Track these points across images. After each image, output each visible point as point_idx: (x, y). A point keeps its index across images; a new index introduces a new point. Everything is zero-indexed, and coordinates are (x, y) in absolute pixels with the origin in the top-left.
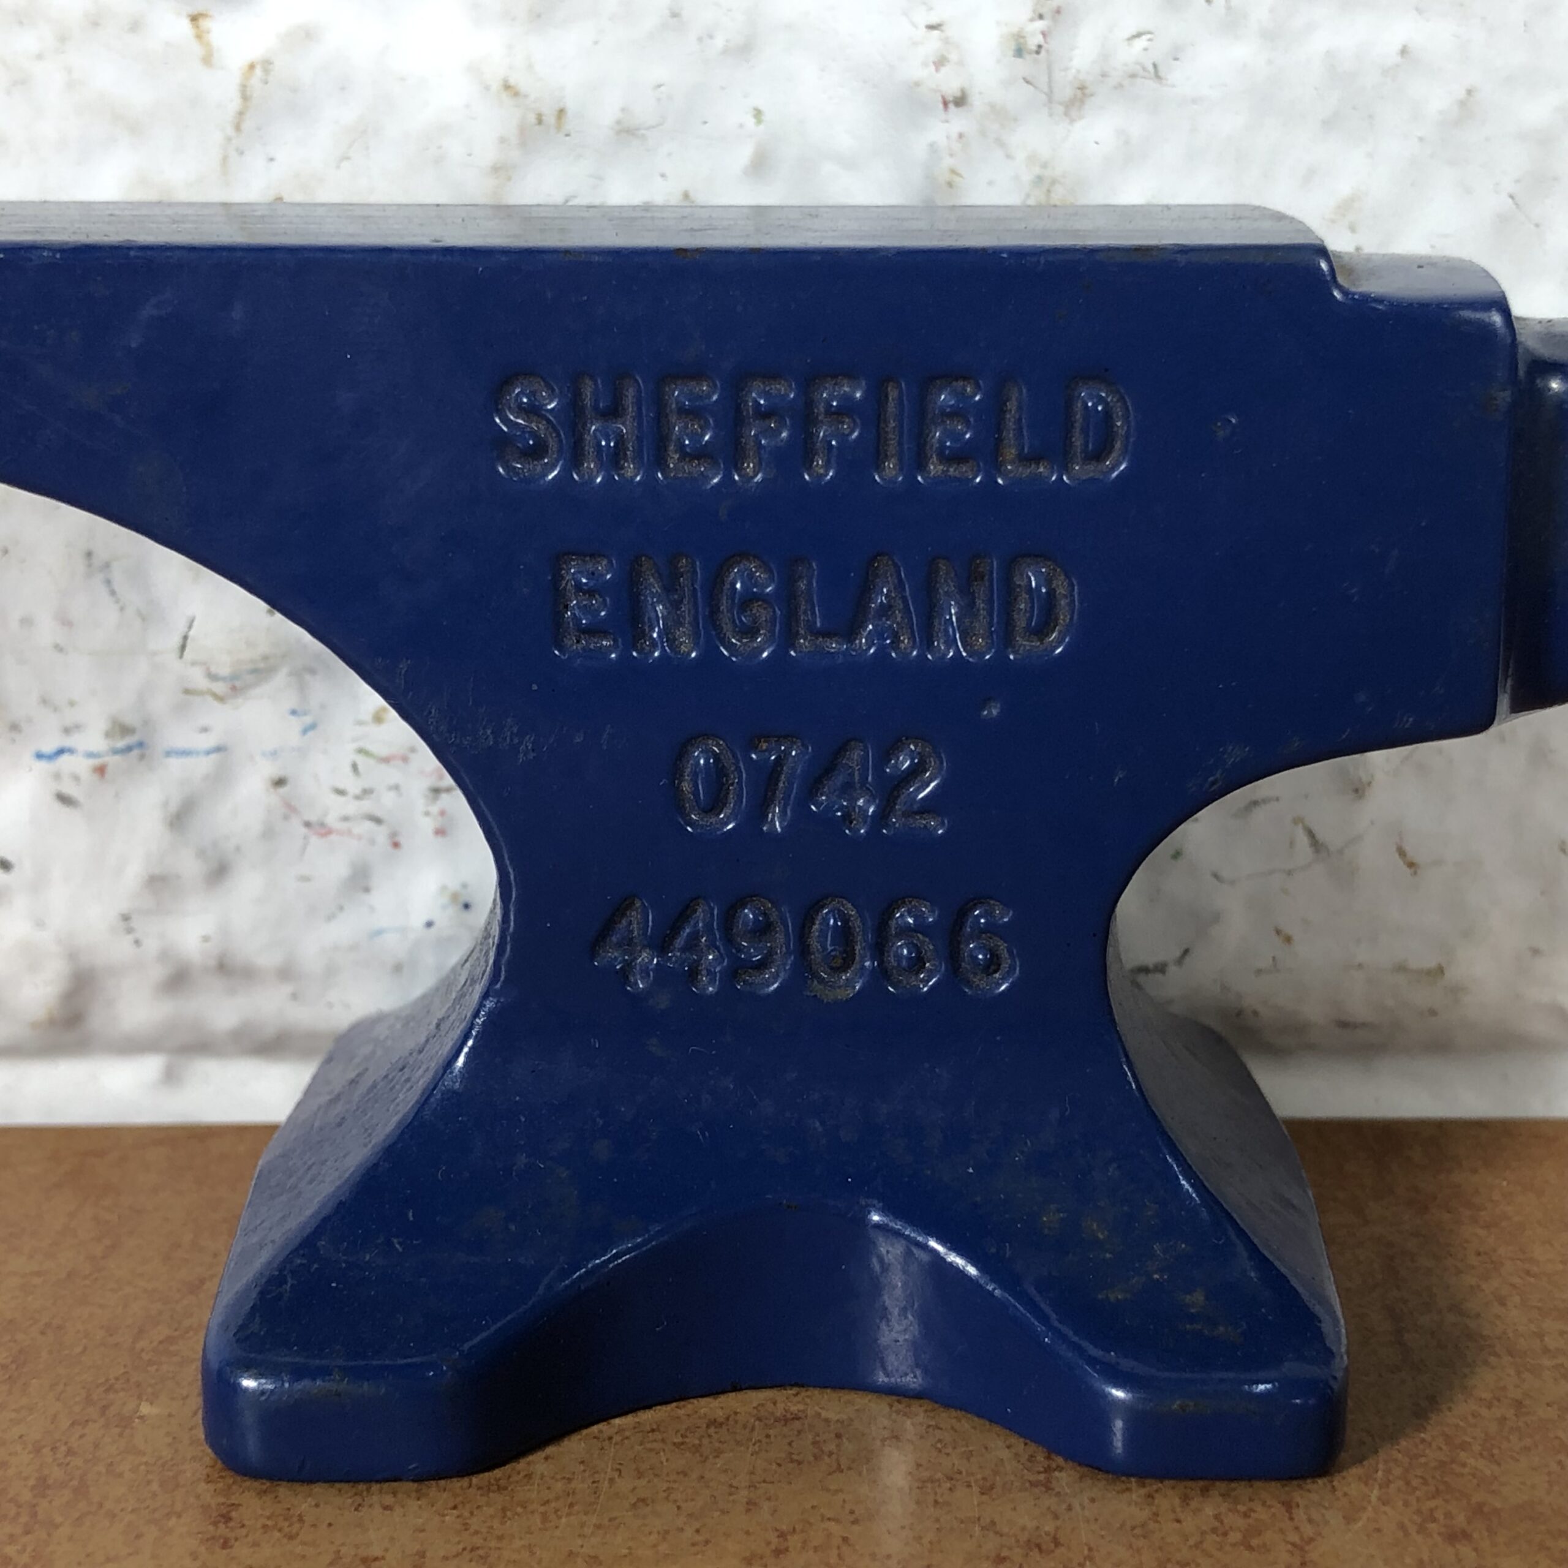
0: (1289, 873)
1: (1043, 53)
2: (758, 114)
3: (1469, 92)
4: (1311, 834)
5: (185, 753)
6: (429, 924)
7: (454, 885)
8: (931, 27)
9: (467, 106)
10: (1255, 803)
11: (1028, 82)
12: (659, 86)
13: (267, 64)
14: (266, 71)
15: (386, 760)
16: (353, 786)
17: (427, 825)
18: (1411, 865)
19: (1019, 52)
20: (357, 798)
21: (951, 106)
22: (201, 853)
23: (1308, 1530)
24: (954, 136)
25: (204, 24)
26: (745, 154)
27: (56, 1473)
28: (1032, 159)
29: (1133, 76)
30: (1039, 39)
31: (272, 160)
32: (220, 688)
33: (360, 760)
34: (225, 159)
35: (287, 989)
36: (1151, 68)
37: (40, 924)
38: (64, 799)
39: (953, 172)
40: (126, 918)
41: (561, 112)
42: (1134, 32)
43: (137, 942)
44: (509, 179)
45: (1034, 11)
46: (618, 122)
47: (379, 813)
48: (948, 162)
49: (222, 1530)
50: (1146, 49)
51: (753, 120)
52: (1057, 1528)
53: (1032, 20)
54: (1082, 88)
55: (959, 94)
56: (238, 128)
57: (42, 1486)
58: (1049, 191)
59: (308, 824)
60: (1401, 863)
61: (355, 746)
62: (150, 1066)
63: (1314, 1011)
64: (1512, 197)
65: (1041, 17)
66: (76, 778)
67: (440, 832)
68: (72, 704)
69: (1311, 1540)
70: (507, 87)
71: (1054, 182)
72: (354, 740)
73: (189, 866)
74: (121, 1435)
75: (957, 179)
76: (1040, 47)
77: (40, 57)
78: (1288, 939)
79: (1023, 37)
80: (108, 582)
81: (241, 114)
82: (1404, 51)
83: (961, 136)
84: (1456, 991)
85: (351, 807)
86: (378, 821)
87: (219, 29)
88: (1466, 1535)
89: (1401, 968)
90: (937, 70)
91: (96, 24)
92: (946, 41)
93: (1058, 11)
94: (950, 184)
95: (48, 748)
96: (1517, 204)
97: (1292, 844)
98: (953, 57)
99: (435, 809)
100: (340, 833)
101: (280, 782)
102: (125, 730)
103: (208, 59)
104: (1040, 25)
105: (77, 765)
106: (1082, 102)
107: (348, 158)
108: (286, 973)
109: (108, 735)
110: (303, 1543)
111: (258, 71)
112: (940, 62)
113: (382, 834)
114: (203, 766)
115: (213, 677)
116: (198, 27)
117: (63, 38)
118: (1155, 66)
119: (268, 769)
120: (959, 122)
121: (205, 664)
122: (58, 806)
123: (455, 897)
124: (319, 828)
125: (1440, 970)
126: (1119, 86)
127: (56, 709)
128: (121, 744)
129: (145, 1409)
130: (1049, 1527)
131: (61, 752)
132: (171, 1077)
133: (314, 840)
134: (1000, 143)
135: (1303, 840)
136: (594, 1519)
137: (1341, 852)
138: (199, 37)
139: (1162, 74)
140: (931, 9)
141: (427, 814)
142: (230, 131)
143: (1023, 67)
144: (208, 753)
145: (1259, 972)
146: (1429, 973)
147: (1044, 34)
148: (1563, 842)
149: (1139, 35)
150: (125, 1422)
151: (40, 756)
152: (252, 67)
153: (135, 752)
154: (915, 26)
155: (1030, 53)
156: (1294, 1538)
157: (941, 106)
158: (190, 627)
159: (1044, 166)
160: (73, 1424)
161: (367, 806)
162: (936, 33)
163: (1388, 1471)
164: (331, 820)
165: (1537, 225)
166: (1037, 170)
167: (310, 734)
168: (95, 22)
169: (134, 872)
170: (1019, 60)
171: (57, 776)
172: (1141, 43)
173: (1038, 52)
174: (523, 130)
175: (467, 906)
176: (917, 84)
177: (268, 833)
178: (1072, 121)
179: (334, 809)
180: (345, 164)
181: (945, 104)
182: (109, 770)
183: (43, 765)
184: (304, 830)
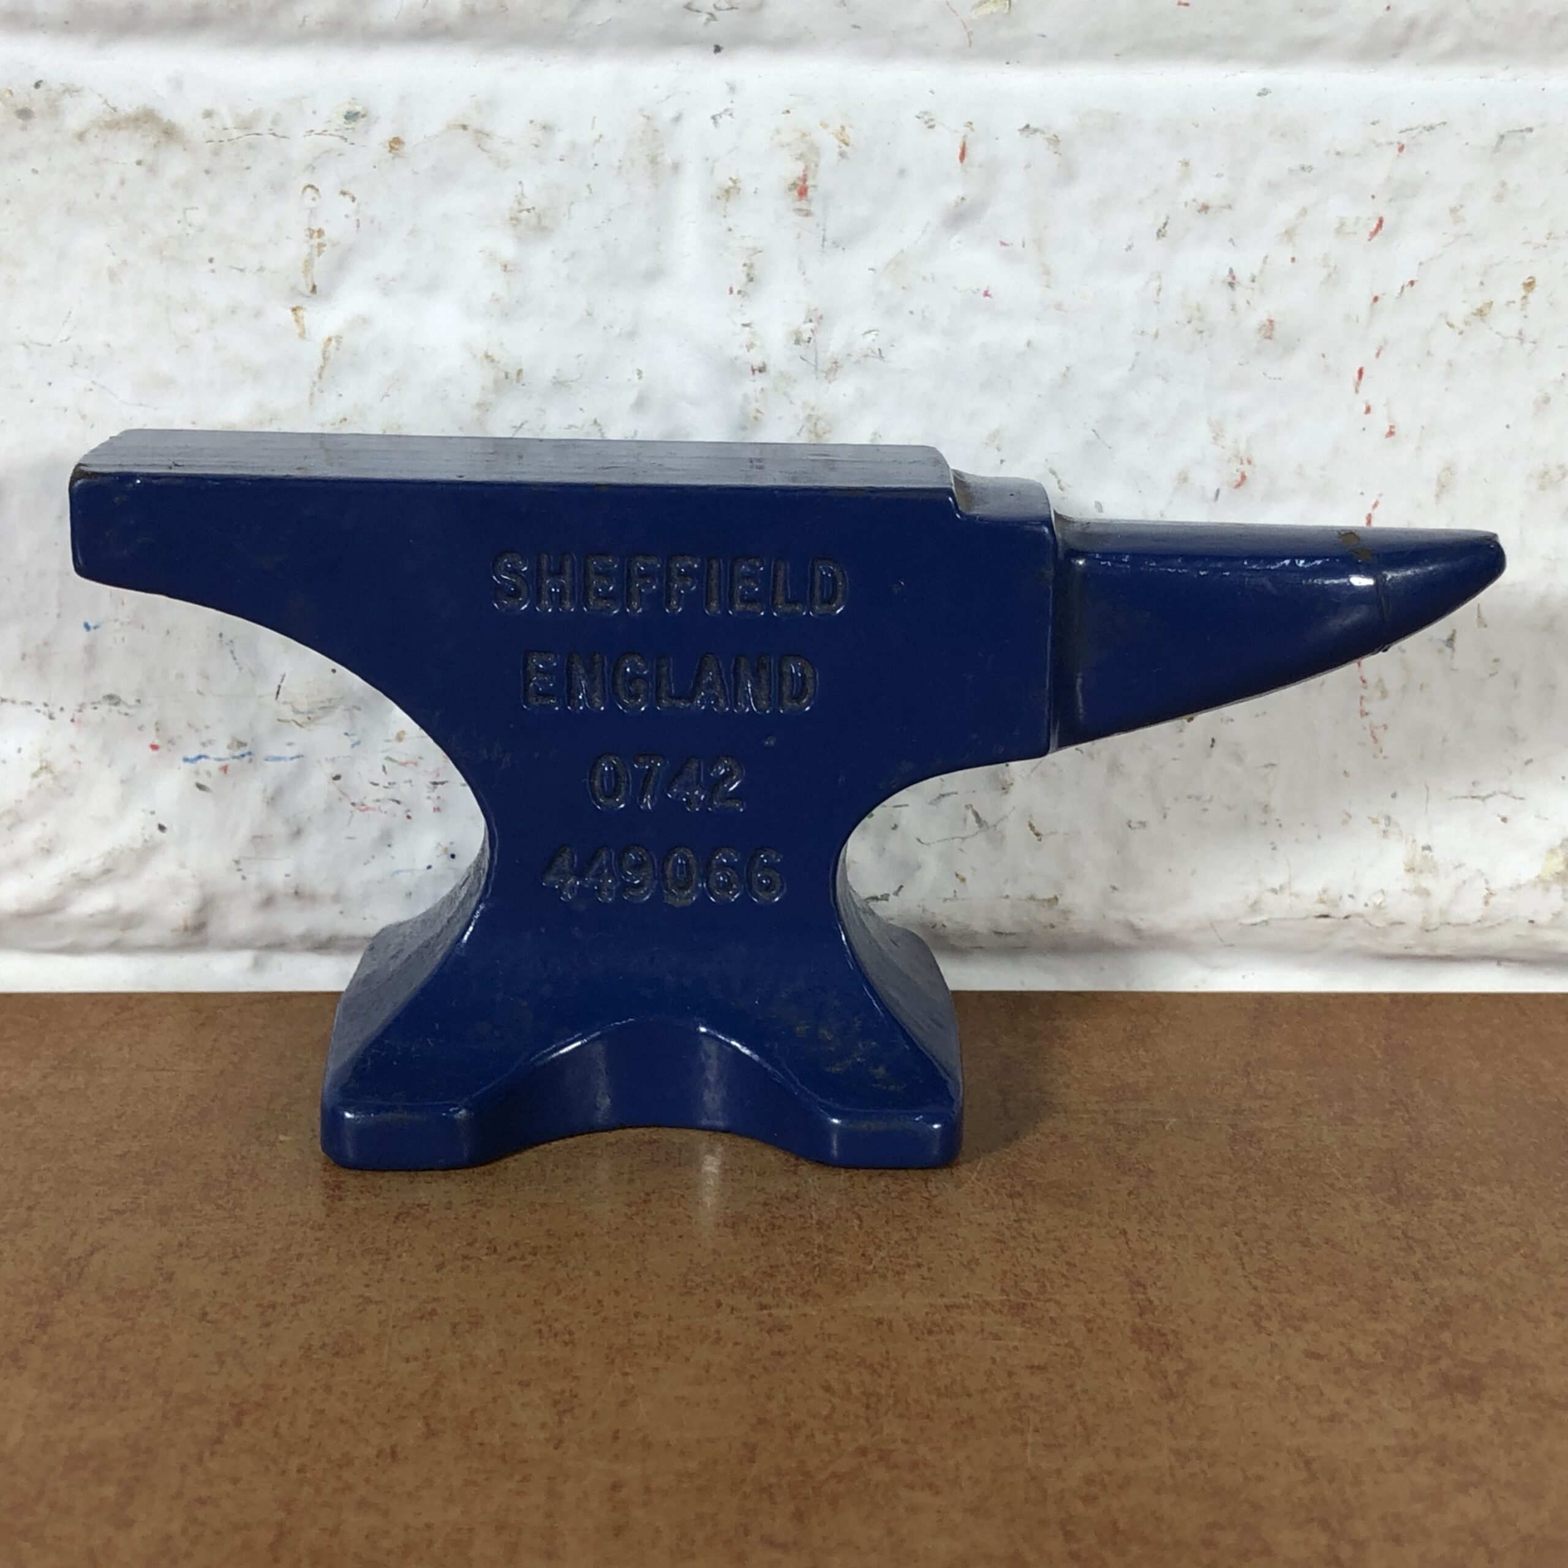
0: (963, 839)
1: (812, 341)
2: (640, 373)
3: (1068, 368)
4: (976, 815)
5: (278, 759)
6: (429, 867)
7: (445, 844)
8: (744, 325)
9: (462, 366)
10: (943, 796)
11: (803, 359)
12: (579, 356)
13: (339, 339)
14: (338, 342)
15: (404, 764)
16: (383, 780)
17: (430, 805)
18: (1037, 834)
19: (797, 342)
20: (386, 787)
21: (757, 372)
22: (287, 821)
23: (934, 1192)
24: (759, 389)
25: (300, 313)
26: (632, 397)
27: (236, 1168)
28: (805, 404)
29: (866, 356)
30: (810, 334)
31: (340, 395)
32: (300, 719)
33: (387, 764)
34: (312, 395)
35: (338, 907)
36: (878, 353)
37: (183, 866)
38: (200, 787)
39: (758, 411)
40: (237, 862)
41: (520, 372)
42: (866, 330)
43: (244, 878)
44: (487, 410)
45: (806, 317)
46: (555, 378)
47: (398, 799)
48: (755, 405)
49: (337, 1192)
50: (874, 340)
51: (637, 376)
52: (799, 1191)
53: (805, 322)
54: (835, 363)
55: (761, 365)
56: (320, 377)
57: (231, 1174)
58: (816, 424)
59: (353, 804)
60: (1032, 833)
61: (386, 755)
62: (245, 958)
63: (980, 925)
64: (1094, 431)
65: (811, 321)
66: (209, 774)
67: (437, 809)
68: (207, 727)
69: (935, 1196)
70: (487, 357)
71: (819, 419)
72: (384, 752)
73: (279, 829)
74: (271, 1150)
75: (759, 415)
76: (810, 338)
77: (198, 331)
78: (963, 880)
79: (800, 333)
80: (232, 652)
81: (322, 368)
82: (1029, 344)
83: (762, 389)
84: (1066, 913)
85: (381, 793)
86: (398, 802)
87: (309, 316)
88: (1020, 1195)
89: (1032, 898)
90: (749, 351)
91: (233, 312)
92: (754, 333)
93: (821, 317)
94: (756, 418)
95: (192, 756)
96: (1097, 435)
97: (965, 820)
98: (758, 343)
99: (434, 795)
100: (374, 809)
101: (337, 778)
102: (242, 744)
103: (302, 335)
104: (811, 325)
105: (212, 765)
106: (836, 371)
107: (388, 395)
108: (337, 898)
109: (229, 747)
110: (384, 1198)
111: (334, 343)
112: (750, 346)
113: (400, 810)
114: (289, 766)
115: (296, 712)
116: (296, 314)
117: (213, 321)
118: (879, 350)
119: (330, 770)
120: (761, 381)
121: (291, 703)
122: (197, 790)
123: (446, 850)
124: (363, 807)
125: (1056, 899)
126: (858, 362)
127: (197, 731)
128: (238, 753)
129: (282, 1138)
130: (795, 1190)
131: (200, 757)
132: (257, 965)
133: (357, 813)
134: (785, 394)
135: (971, 818)
136: (544, 1187)
137: (995, 826)
138: (297, 321)
139: (883, 355)
140: (744, 314)
141: (429, 798)
142: (316, 379)
143: (800, 349)
144: (292, 759)
145: (945, 900)
146: (1049, 901)
147: (812, 331)
148: (1130, 821)
149: (870, 332)
150: (272, 1144)
151: (186, 760)
152: (330, 339)
153: (247, 758)
154: (735, 323)
155: (804, 341)
156: (926, 1195)
157: (751, 372)
158: (282, 681)
159: (813, 409)
160: (242, 1145)
161: (391, 793)
162: (748, 329)
163: (984, 1166)
164: (369, 802)
165: (1110, 448)
166: (808, 411)
167: (356, 747)
168: (234, 311)
169: (244, 833)
170: (798, 346)
171: (197, 773)
172: (872, 336)
173: (809, 342)
174: (496, 382)
175: (453, 856)
176: (736, 358)
177: (329, 809)
178: (830, 382)
179: (372, 795)
180: (386, 399)
181: (753, 371)
182: (229, 768)
183: (188, 765)
184: (351, 808)
